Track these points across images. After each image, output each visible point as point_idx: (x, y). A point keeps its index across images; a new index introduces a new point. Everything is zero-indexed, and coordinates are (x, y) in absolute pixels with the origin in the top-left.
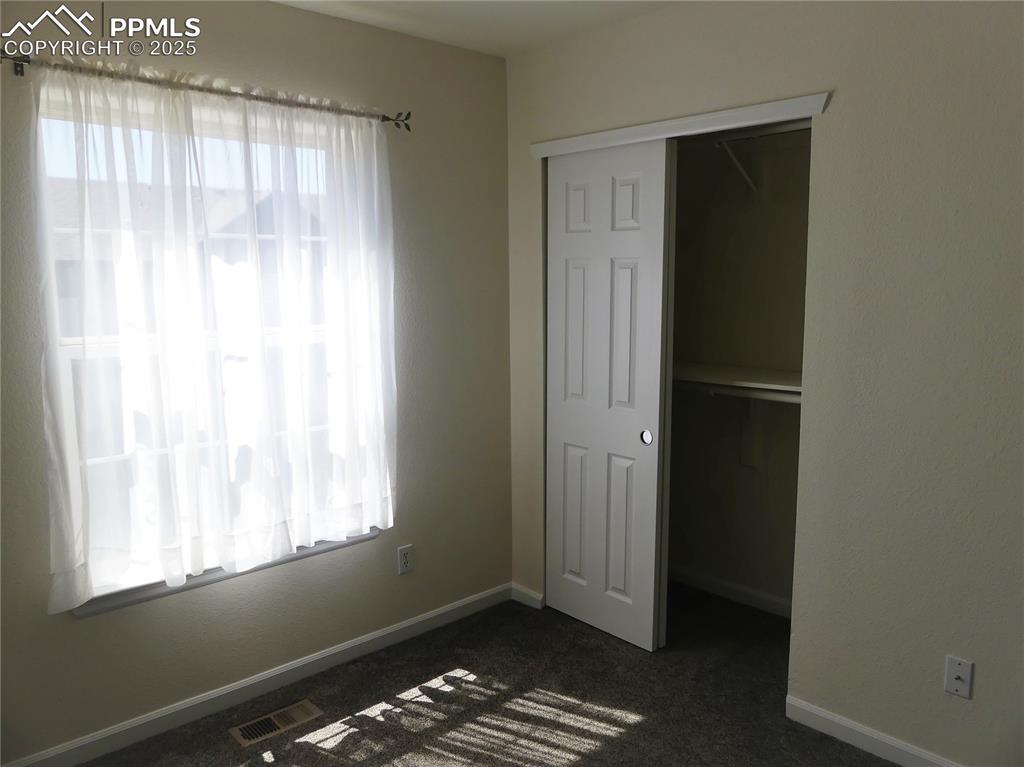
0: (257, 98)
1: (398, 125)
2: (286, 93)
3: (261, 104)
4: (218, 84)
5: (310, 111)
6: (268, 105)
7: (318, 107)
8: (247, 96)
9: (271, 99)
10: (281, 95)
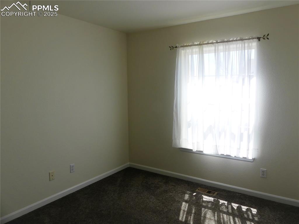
0: (219, 42)
1: (264, 39)
2: (227, 39)
3: (220, 43)
4: (210, 42)
5: (234, 42)
6: (222, 43)
7: (236, 40)
8: (217, 42)
9: (223, 42)
10: (226, 40)
